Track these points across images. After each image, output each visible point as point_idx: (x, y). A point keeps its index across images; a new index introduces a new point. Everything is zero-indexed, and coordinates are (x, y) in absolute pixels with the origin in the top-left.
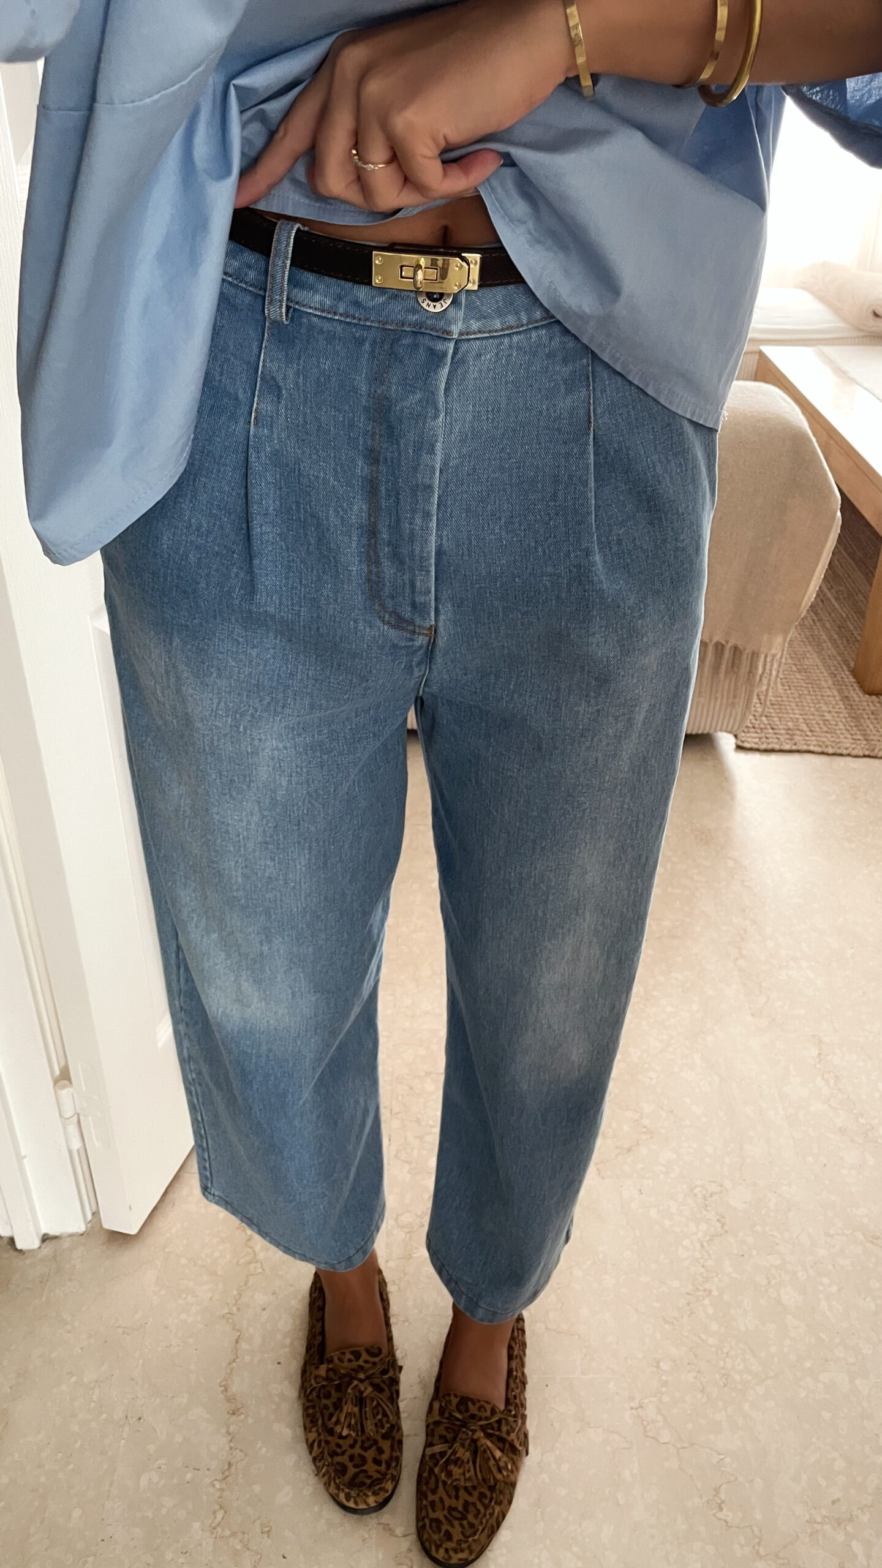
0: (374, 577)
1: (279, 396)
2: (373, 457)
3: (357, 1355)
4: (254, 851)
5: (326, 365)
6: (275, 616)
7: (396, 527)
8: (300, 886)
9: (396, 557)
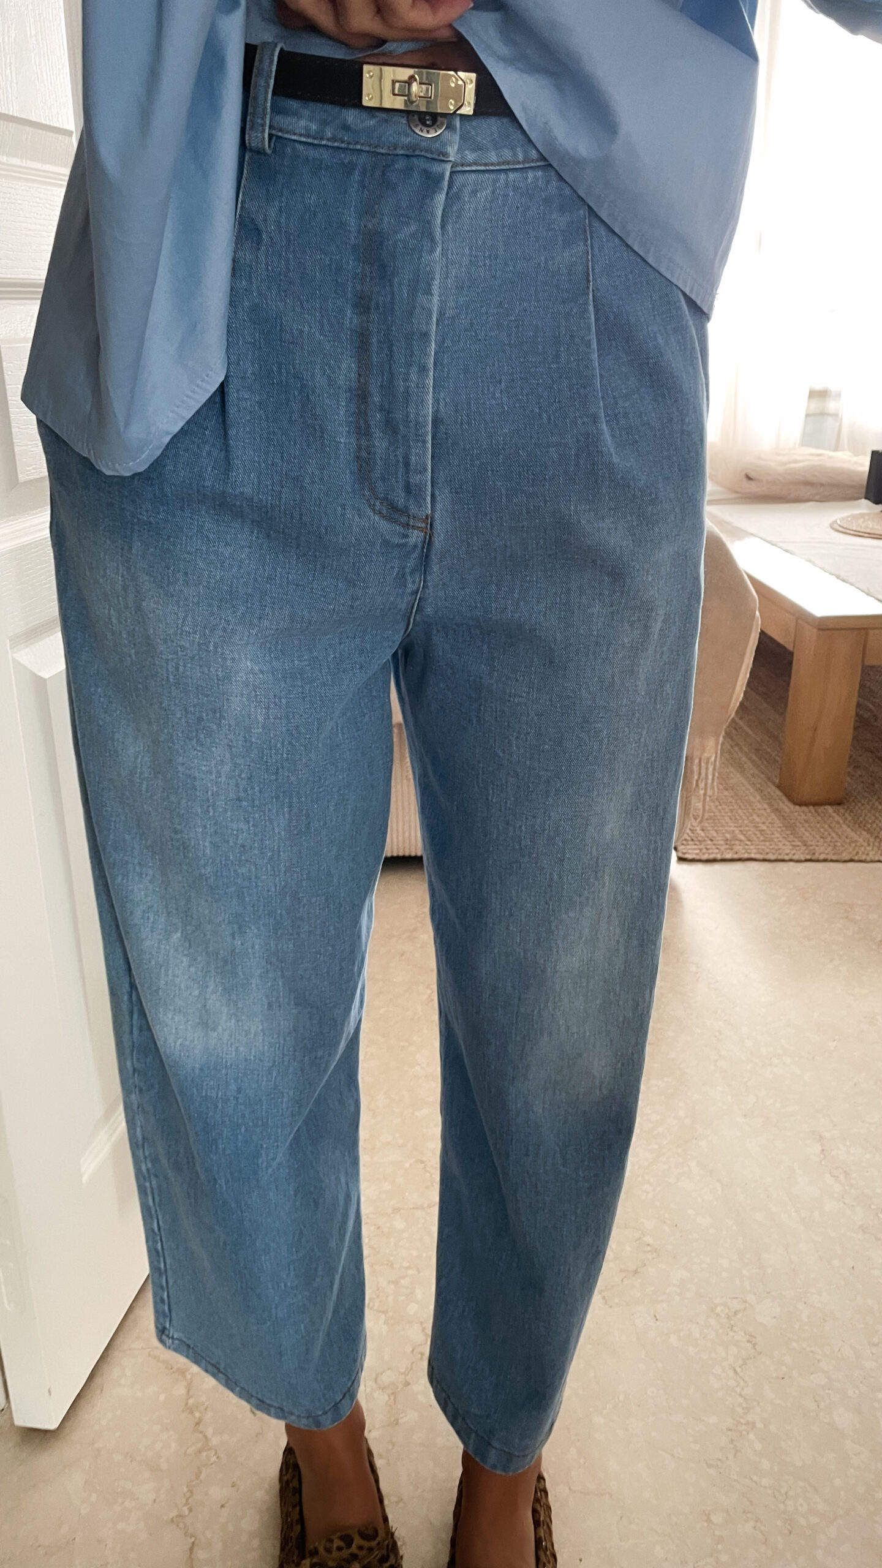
0: (364, 454)
1: (259, 241)
2: (363, 305)
3: (348, 1540)
4: (226, 811)
5: (312, 199)
6: (252, 499)
7: (388, 388)
8: (279, 855)
9: (390, 426)
